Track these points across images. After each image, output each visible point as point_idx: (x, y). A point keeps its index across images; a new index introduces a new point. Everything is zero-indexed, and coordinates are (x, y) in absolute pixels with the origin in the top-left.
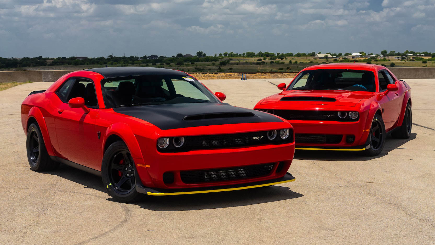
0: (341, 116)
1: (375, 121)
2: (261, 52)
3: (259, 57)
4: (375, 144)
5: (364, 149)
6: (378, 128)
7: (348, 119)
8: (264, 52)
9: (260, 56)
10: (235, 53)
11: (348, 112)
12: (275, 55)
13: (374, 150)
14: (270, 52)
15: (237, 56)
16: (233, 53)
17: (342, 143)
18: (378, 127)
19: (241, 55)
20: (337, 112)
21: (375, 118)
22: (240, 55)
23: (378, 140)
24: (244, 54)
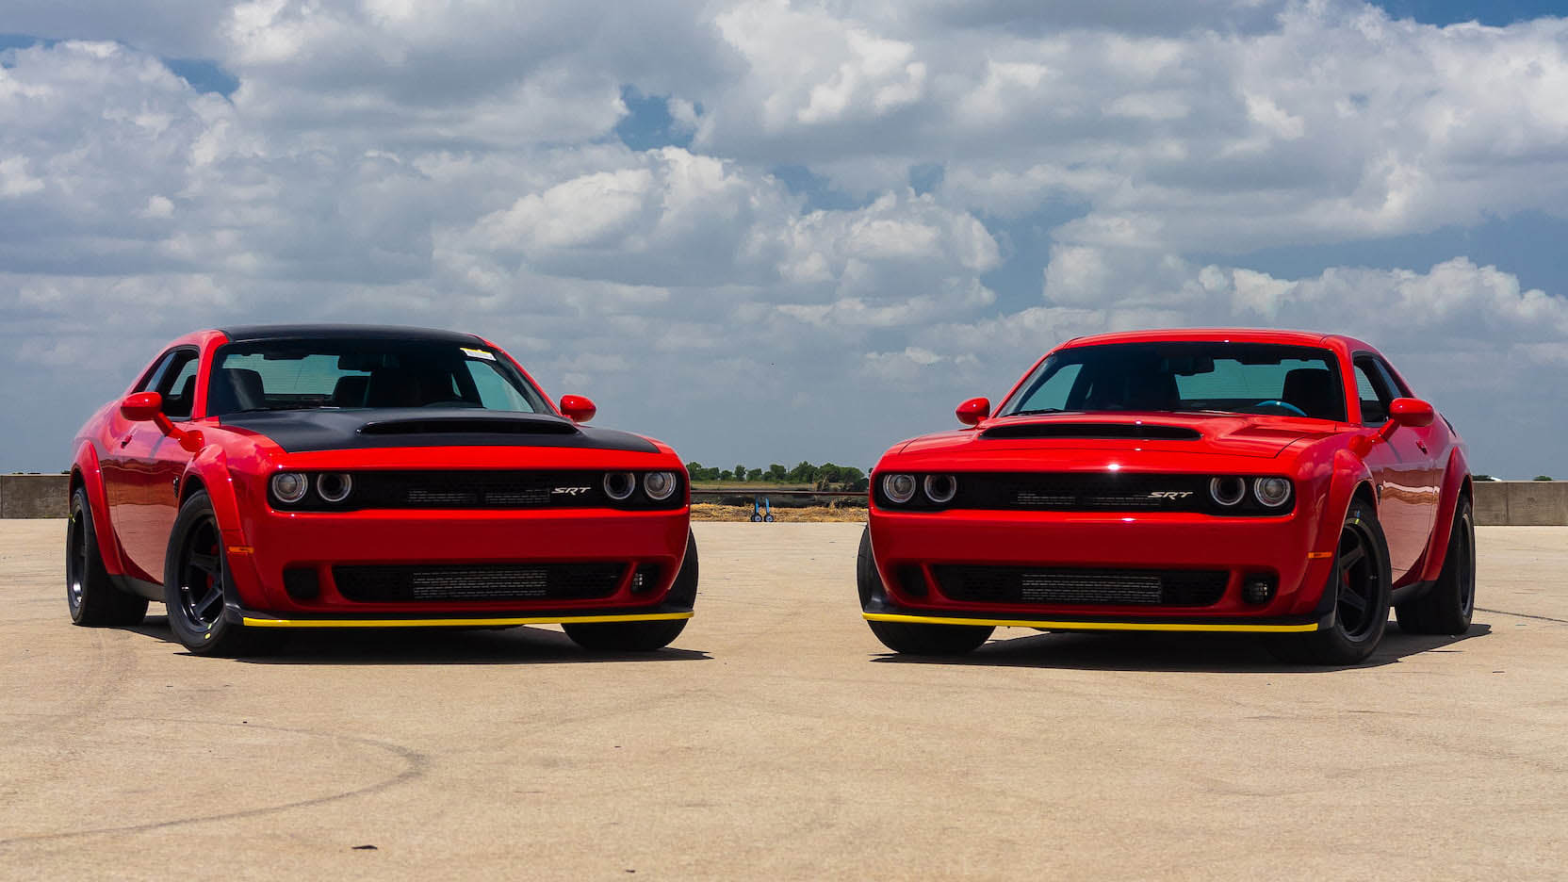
0: (1220, 495)
1: (1353, 525)
2: (806, 463)
3: (801, 481)
4: (1351, 618)
5: (1314, 627)
6: (1362, 555)
7: (1250, 506)
8: (817, 463)
9: (804, 478)
10: (706, 466)
11: (1250, 480)
12: (863, 475)
13: (1350, 638)
14: (842, 463)
15: (713, 479)
16: (700, 466)
17: (1227, 602)
18: (1360, 551)
19: (731, 474)
20: (1206, 478)
21: (1351, 515)
22: (726, 476)
23: (1362, 604)
24: (740, 471)
